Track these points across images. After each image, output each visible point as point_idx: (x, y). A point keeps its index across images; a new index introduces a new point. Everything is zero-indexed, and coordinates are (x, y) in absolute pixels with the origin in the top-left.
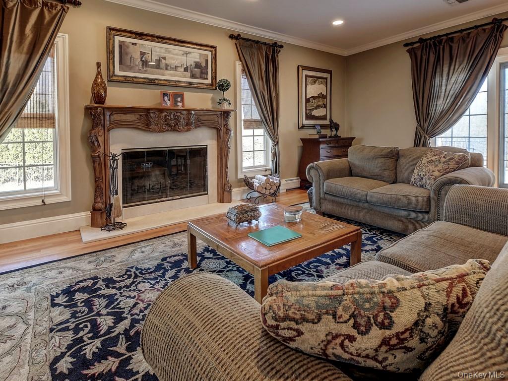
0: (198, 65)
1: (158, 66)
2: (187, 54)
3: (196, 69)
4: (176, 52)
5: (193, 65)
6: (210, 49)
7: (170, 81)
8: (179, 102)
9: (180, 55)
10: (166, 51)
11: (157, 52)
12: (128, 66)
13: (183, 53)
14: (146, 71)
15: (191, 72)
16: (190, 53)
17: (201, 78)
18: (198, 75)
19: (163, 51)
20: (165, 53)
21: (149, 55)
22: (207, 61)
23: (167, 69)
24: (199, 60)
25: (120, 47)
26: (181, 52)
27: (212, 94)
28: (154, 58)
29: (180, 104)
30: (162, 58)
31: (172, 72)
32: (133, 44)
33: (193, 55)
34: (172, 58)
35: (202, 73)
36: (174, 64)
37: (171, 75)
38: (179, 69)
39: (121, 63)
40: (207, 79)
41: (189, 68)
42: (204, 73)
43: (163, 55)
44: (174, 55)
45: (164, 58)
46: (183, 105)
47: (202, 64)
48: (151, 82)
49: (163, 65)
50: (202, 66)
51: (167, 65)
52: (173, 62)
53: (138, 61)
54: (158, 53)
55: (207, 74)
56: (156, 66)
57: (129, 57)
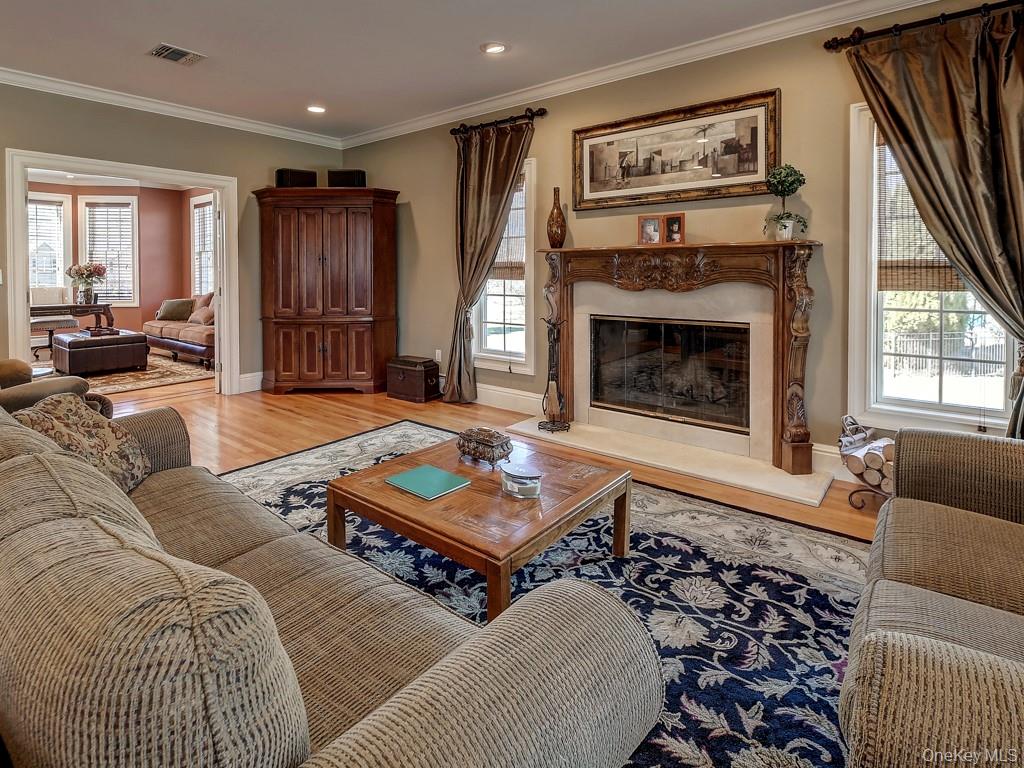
0: (730, 147)
1: (648, 171)
2: (704, 130)
3: (727, 157)
4: (682, 133)
5: (720, 148)
6: (761, 100)
7: (668, 194)
8: (677, 232)
9: (690, 138)
10: (663, 138)
11: (646, 145)
12: (601, 182)
13: (696, 130)
14: (628, 183)
15: (715, 164)
16: (711, 126)
17: (739, 173)
18: (731, 169)
19: (657, 139)
20: (661, 143)
21: (634, 154)
22: (754, 131)
23: (663, 172)
24: (734, 135)
25: (592, 154)
26: (692, 130)
27: (770, 205)
28: (641, 157)
29: (677, 237)
30: (655, 153)
31: (673, 175)
32: (609, 144)
33: (718, 128)
34: (674, 149)
35: (741, 161)
36: (677, 158)
37: (673, 181)
38: (688, 166)
39: (592, 179)
40: (756, 172)
41: (710, 159)
42: (747, 160)
43: (656, 148)
44: (677, 140)
45: (659, 153)
46: (682, 239)
47: (741, 142)
48: (637, 201)
49: (656, 166)
50: (741, 146)
51: (663, 164)
52: (675, 154)
53: (616, 171)
54: (647, 147)
55: (755, 159)
56: (645, 170)
57: (603, 167)
